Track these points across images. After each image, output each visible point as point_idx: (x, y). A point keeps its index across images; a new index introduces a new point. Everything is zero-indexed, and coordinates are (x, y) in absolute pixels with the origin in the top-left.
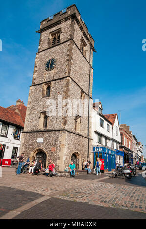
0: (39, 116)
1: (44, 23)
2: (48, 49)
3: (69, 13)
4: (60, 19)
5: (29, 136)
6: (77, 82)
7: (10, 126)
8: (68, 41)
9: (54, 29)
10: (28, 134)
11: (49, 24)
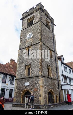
0: (25, 68)
1: (24, 14)
2: (27, 28)
3: (38, 7)
4: (33, 11)
5: (20, 82)
6: (46, 44)
7: (7, 75)
8: (39, 22)
9: (30, 16)
10: (19, 80)
11: (27, 14)
